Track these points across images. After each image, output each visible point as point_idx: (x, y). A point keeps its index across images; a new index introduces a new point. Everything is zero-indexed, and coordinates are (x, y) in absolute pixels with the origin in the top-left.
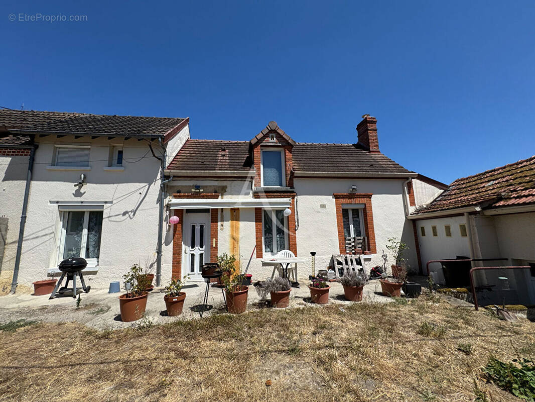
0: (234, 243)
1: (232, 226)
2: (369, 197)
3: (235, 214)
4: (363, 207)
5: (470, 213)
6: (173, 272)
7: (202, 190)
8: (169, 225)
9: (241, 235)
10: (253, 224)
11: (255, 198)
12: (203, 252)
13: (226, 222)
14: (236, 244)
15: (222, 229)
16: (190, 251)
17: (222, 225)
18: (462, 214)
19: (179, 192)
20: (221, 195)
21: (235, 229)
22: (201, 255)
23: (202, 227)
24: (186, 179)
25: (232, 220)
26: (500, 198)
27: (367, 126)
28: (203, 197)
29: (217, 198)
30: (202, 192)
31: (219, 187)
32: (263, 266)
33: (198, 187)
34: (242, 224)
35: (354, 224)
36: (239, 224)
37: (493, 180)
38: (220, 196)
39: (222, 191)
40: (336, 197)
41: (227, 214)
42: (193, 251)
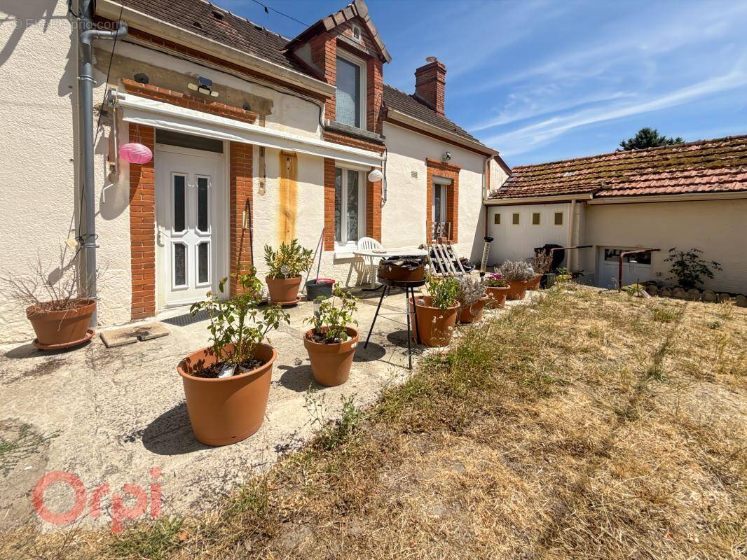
0: (286, 222)
1: (283, 189)
2: (457, 170)
3: (289, 163)
4: (449, 182)
5: (577, 201)
6: (135, 287)
7: (215, 94)
8: (112, 167)
9: (300, 208)
10: (321, 189)
11: (326, 140)
12: (208, 239)
13: (269, 179)
14: (290, 226)
15: (263, 193)
16: (172, 236)
17: (262, 185)
18: (570, 202)
19: (141, 79)
20: (260, 119)
21: (287, 195)
22: (203, 247)
23: (203, 183)
24: (167, 50)
25: (283, 176)
26: (602, 190)
27: (436, 74)
28: (216, 111)
29: (251, 123)
30: (214, 99)
31: (256, 98)
32: (334, 264)
33: (205, 84)
34: (301, 187)
35: (435, 205)
36: (295, 186)
37: (569, 172)
38: (257, 120)
39: (263, 110)
40: (429, 164)
41: (273, 163)
42: (181, 236)
